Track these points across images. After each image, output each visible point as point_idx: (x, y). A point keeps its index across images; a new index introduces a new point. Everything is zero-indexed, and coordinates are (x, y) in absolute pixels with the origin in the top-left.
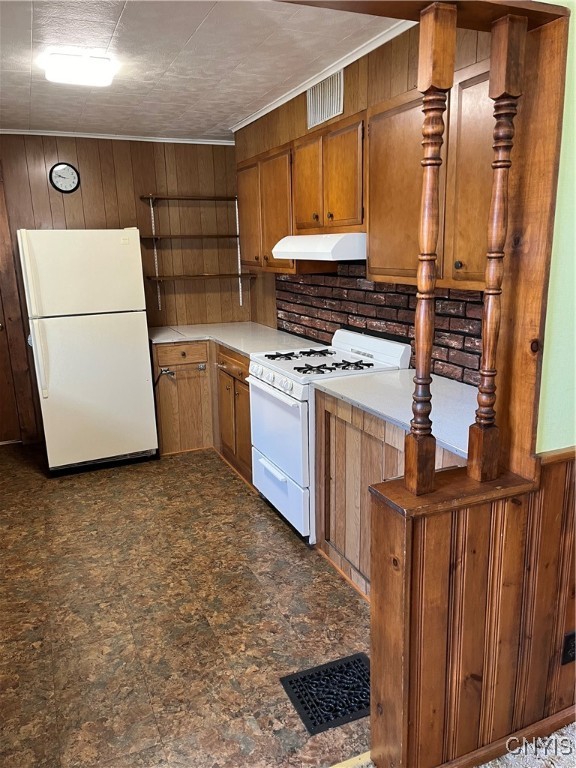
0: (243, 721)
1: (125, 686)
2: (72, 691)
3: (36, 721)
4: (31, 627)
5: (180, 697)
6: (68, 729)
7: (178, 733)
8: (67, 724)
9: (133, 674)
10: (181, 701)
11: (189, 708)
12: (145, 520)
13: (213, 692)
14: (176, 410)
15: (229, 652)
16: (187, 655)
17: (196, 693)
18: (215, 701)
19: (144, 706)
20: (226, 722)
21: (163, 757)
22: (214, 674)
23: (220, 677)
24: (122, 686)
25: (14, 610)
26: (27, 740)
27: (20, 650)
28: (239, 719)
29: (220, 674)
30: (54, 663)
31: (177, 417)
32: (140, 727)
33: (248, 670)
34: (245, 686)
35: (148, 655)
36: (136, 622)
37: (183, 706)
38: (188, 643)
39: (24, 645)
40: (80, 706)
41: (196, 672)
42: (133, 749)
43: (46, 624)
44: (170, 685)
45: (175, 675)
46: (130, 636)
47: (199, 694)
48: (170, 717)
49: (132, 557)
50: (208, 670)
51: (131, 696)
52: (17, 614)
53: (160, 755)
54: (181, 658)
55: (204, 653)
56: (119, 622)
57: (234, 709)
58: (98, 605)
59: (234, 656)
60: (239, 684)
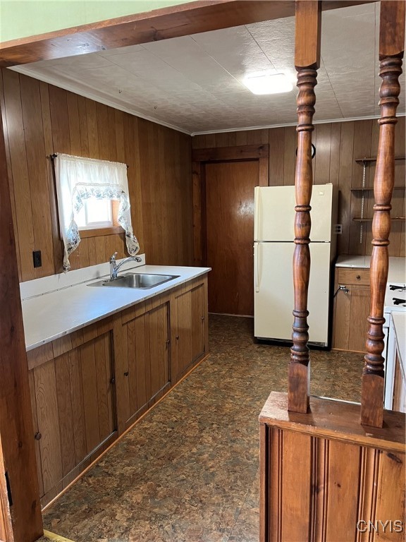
0: (221, 536)
1: (185, 474)
2: (160, 462)
3: (134, 468)
4: (175, 419)
5: (203, 499)
6: (142, 480)
7: (183, 518)
8: (143, 477)
9: (194, 471)
10: (201, 501)
11: (201, 508)
12: (283, 387)
13: (222, 508)
14: (348, 318)
15: (253, 491)
16: (228, 478)
17: (212, 502)
18: (217, 514)
19: (182, 491)
20: (211, 529)
21: (164, 525)
22: (233, 498)
23: (233, 502)
24: (183, 474)
25: (176, 408)
26: (123, 474)
27: (160, 428)
28: (220, 533)
29: (235, 500)
30: (166, 443)
31: (348, 324)
32: (170, 501)
33: (253, 509)
34: (242, 517)
35: (210, 465)
36: (221, 443)
37: (200, 505)
38: (236, 472)
39: (164, 427)
40: (157, 472)
41: (224, 490)
42: (156, 510)
43: (182, 421)
44: (204, 489)
45: (212, 485)
46: (211, 450)
47: (214, 504)
48: (188, 506)
49: (255, 406)
50: (231, 494)
51: (182, 483)
52: (175, 410)
53: (164, 522)
54: (223, 477)
55: (239, 483)
56: (214, 439)
57: (223, 526)
58: (213, 424)
59: (253, 495)
60: (240, 513)
